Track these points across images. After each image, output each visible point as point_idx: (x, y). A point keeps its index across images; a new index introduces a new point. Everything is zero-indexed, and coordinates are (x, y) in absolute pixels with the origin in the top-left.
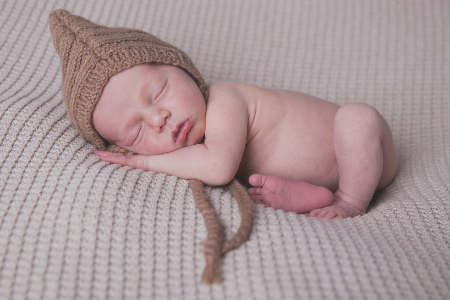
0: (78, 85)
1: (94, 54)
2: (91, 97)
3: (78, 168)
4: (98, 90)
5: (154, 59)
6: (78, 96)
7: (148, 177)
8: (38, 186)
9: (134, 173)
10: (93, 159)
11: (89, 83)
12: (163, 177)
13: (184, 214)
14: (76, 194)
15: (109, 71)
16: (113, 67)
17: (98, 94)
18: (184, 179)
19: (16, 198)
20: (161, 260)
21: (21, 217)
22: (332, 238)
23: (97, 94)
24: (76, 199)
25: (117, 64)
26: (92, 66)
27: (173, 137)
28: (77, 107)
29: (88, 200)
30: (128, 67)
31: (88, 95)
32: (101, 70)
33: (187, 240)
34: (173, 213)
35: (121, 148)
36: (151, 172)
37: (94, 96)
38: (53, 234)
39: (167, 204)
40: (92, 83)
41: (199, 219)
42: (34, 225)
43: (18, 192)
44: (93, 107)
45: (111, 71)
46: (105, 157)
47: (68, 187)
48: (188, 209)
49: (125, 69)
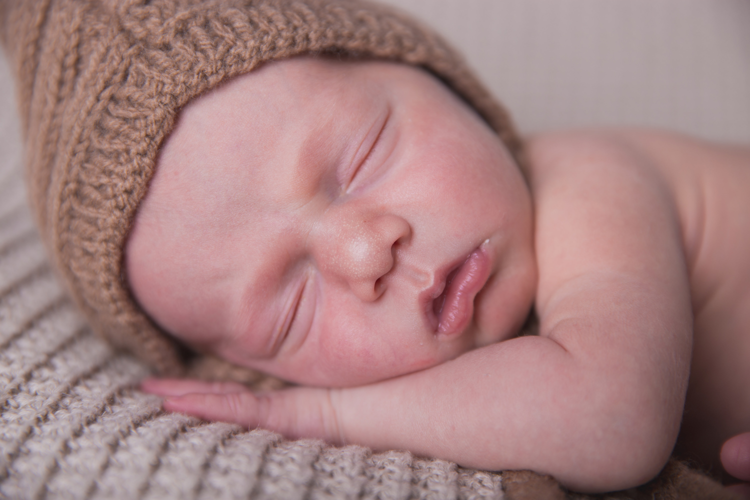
0: (69, 148)
1: (122, 30)
2: (116, 185)
3: (73, 444)
4: (139, 157)
5: (337, 36)
6: (72, 186)
7: (348, 470)
9: (293, 460)
10: (135, 405)
11: (107, 136)
12: (402, 468)
15: (176, 85)
16: (191, 68)
17: (140, 174)
18: (483, 471)
23: (137, 172)
25: (207, 58)
26: (115, 73)
27: (426, 314)
28: (68, 229)
30: (246, 65)
31: (104, 180)
32: (147, 83)
35: (236, 366)
36: (354, 447)
37: (124, 179)
40: (117, 134)
44: (123, 221)
45: (184, 83)
46: (180, 398)
49: (237, 75)
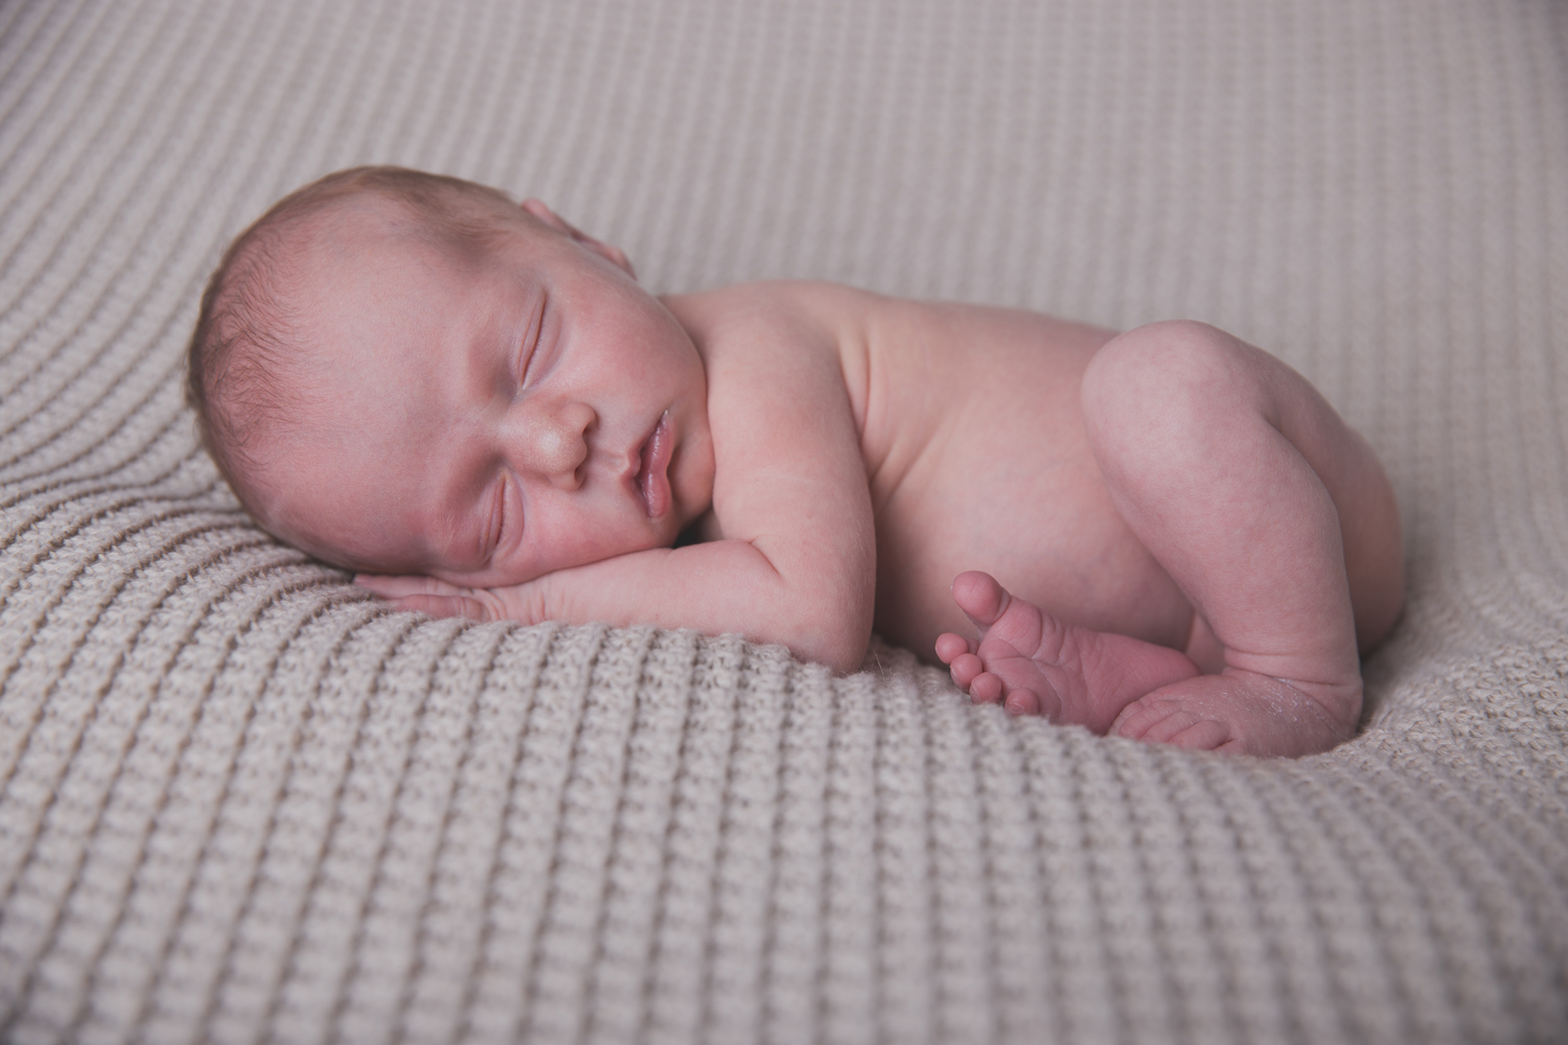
8: (125, 617)
13: (692, 702)
14: (274, 665)
19: (35, 655)
20: (580, 885)
21: (47, 731)
22: (1290, 825)
24: (271, 683)
29: (318, 689)
33: (693, 807)
34: (649, 700)
38: (165, 801)
39: (630, 666)
41: (746, 729)
42: (94, 763)
43: (47, 633)
47: (240, 640)
48: (709, 686)
